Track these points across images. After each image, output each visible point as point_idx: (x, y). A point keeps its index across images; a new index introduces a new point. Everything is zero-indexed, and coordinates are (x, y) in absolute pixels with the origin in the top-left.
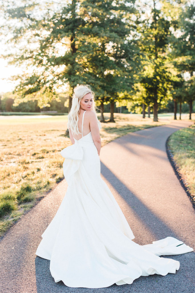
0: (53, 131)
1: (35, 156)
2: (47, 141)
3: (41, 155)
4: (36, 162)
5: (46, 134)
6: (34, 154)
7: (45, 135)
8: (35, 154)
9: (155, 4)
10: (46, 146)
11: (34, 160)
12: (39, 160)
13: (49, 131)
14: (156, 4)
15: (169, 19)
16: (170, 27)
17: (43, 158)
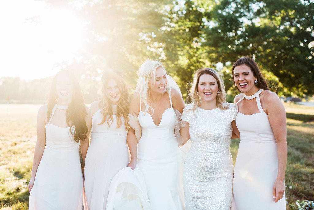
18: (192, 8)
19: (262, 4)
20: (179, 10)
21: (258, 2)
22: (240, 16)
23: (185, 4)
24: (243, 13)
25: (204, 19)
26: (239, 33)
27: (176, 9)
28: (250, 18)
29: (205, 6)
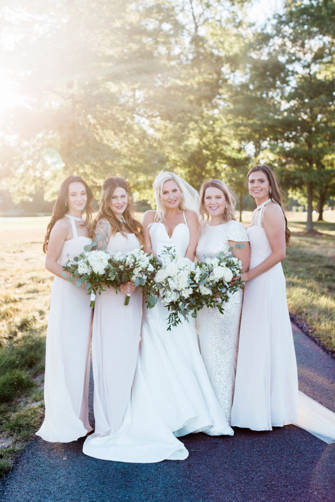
0: (34, 245)
1: (21, 288)
2: (31, 261)
3: (32, 287)
4: (28, 299)
5: (22, 248)
6: (17, 284)
7: (22, 251)
8: (20, 286)
9: (197, 27)
10: (34, 270)
11: (23, 296)
12: (31, 295)
13: (27, 243)
14: (199, 28)
15: (222, 54)
16: (222, 66)
17: (36, 291)
18: (204, 49)
19: (327, 39)
20: (182, 53)
21: (321, 36)
22: (290, 61)
23: (191, 42)
24: (294, 54)
25: (226, 69)
26: (288, 90)
27: (176, 51)
28: (306, 64)
29: (226, 45)
